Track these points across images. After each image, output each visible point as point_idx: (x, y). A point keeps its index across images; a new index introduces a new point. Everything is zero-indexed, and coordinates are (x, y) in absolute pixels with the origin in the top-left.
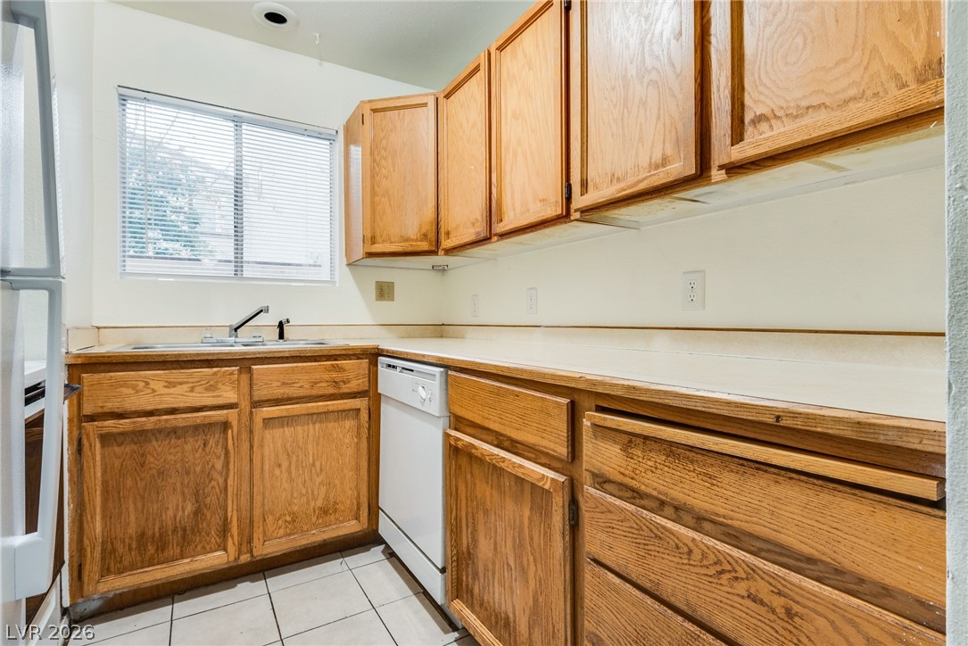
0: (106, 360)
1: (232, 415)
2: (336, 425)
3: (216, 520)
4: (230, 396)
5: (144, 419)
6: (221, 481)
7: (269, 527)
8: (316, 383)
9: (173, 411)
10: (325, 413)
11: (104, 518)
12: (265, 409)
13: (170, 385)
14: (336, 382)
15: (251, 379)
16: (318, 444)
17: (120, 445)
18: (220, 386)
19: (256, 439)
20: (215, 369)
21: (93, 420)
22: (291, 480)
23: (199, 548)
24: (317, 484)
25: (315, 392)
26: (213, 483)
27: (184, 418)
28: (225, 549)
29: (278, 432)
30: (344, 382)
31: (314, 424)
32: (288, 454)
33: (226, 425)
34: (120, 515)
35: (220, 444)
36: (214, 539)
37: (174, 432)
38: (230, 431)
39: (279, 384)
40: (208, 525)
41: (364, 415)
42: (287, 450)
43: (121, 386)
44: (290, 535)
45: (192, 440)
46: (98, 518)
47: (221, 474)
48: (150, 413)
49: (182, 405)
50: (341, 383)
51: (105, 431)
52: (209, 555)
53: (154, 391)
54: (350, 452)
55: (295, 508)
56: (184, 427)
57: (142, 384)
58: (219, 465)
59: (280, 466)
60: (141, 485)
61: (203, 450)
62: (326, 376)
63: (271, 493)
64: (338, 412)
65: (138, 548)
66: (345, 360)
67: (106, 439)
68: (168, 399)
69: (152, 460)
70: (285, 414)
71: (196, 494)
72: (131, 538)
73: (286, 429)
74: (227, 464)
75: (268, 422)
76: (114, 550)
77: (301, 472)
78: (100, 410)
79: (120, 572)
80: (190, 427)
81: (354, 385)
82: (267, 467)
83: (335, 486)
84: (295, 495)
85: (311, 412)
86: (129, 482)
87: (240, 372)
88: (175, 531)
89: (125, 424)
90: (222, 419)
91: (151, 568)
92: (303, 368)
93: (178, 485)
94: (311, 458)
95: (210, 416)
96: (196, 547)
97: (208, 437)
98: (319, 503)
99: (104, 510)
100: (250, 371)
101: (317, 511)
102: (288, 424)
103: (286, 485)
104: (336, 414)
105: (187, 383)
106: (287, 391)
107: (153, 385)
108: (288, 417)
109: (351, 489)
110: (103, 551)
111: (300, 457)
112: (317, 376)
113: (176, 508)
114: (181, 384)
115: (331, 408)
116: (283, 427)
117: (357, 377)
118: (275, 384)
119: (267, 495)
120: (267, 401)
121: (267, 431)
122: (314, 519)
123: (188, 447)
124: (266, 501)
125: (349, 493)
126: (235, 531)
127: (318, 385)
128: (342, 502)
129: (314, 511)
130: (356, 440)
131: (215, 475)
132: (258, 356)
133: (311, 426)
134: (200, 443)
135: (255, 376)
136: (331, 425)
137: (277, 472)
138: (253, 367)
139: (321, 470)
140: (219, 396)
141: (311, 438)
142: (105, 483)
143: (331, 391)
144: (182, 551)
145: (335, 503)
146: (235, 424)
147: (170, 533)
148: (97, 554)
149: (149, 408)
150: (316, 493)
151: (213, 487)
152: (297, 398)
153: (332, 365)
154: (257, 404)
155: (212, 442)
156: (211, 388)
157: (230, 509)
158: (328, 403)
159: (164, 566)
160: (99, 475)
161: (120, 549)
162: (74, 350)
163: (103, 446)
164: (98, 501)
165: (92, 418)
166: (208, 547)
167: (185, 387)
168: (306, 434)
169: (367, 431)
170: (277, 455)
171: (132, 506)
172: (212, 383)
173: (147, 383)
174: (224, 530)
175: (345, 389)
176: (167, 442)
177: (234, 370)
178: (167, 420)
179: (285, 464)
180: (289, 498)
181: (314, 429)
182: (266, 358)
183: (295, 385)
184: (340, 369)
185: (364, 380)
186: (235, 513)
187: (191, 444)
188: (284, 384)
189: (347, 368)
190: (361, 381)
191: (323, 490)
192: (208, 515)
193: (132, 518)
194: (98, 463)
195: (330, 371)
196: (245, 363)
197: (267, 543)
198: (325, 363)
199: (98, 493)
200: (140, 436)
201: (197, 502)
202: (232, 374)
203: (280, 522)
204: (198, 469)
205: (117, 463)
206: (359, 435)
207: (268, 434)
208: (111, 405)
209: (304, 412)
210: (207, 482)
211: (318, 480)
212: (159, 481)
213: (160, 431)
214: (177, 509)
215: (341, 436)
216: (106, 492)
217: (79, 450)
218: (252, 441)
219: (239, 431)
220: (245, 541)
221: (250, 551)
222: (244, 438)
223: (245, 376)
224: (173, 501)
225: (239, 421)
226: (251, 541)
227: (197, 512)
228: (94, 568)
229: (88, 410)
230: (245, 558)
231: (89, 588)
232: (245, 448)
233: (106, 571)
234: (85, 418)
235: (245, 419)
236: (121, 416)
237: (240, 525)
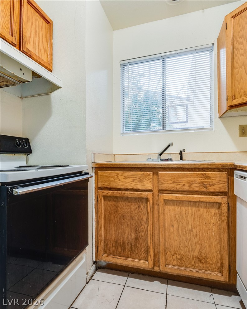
0: (105, 166)
1: (149, 195)
2: (205, 210)
3: (144, 245)
4: (149, 186)
5: (117, 192)
6: (146, 226)
7: (169, 258)
8: (192, 184)
9: (127, 190)
10: (198, 202)
11: (105, 229)
12: (165, 194)
13: (126, 178)
14: (204, 185)
15: (158, 178)
16: (194, 219)
17: (110, 201)
18: (144, 180)
19: (161, 209)
20: (143, 172)
21: (102, 190)
22: (179, 236)
23: (137, 256)
24: (194, 242)
25: (191, 189)
26: (143, 226)
27: (130, 194)
28: (147, 261)
29: (172, 208)
30: (210, 185)
31: (192, 207)
32: (177, 221)
33: (147, 200)
34: (110, 230)
35: (145, 209)
36: (143, 254)
37: (127, 199)
38: (149, 203)
39: (171, 182)
40: (141, 246)
41: (224, 208)
42: (177, 218)
43: (110, 177)
44: (179, 266)
45: (134, 204)
46: (103, 229)
47: (146, 223)
48: (119, 189)
49: (130, 187)
50: (208, 185)
51: (105, 194)
52: (141, 261)
53: (120, 180)
54: (215, 229)
55: (182, 253)
56: (131, 198)
57: (116, 177)
58: (145, 219)
59: (173, 226)
60: (116, 219)
61: (139, 210)
62: (198, 180)
63: (169, 240)
64: (206, 202)
65: (115, 246)
66: (211, 171)
67: (105, 198)
68: (124, 184)
69: (120, 210)
70: (174, 199)
71: (136, 230)
72: (113, 241)
73: (176, 207)
74: (148, 219)
75: (166, 201)
76: (107, 245)
77: (185, 233)
78: (103, 186)
79: (110, 254)
80: (133, 198)
81: (216, 188)
82: (166, 225)
83: (205, 247)
84: (182, 245)
85: (189, 200)
86: (112, 218)
87: (153, 174)
88: (128, 243)
89: (110, 193)
90: (146, 196)
91: (119, 257)
92: (185, 174)
93: (129, 223)
94: (190, 227)
95: (140, 194)
96: (136, 255)
97: (140, 204)
98: (196, 254)
99: (105, 227)
100: (157, 174)
101: (195, 259)
102: (177, 204)
103: (176, 238)
104: (205, 204)
105: (131, 178)
106: (176, 186)
107: (120, 177)
108: (177, 201)
109: (216, 252)
110: (105, 243)
111: (184, 224)
112: (192, 180)
114: (129, 178)
115: (202, 200)
116: (174, 205)
117: (219, 182)
118: (170, 182)
119: (167, 240)
120: (166, 190)
121: (166, 206)
122: (193, 263)
123: (133, 207)
124: (166, 243)
125: (215, 254)
126: (152, 253)
127: (193, 185)
128: (210, 259)
129: (193, 258)
130: (219, 222)
131: (143, 223)
132: (161, 167)
133: (190, 208)
134: (137, 206)
135: (160, 177)
136: (202, 209)
137: (172, 229)
138: (159, 172)
139: (196, 234)
140: (144, 185)
141: (190, 215)
142: (105, 215)
143: (202, 189)
144: (131, 254)
145: (206, 257)
146: (151, 200)
147: (126, 244)
148: (103, 242)
149: (119, 187)
150: (194, 247)
151: (142, 228)
152: (181, 191)
153: (202, 174)
154: (161, 191)
155: (141, 206)
156: (141, 181)
157: (149, 242)
158: (200, 196)
159: (124, 258)
160: (103, 212)
161: (110, 245)
162: (96, 162)
163: (104, 200)
164: (103, 222)
165: (101, 189)
166: (141, 257)
167: (131, 180)
168: (187, 212)
169: (226, 218)
170: (171, 220)
171: (113, 228)
172: (141, 178)
173: (118, 177)
174: (147, 251)
175: (210, 189)
176: (125, 203)
177: (150, 173)
178: (124, 193)
179: (176, 226)
180: (178, 245)
181: (192, 210)
182: (165, 168)
183: (179, 184)
184: (207, 177)
185: (224, 185)
186: (151, 244)
187: (134, 206)
188: (174, 182)
189: (212, 176)
190: (221, 185)
191: (198, 247)
192: (141, 241)
193: (113, 233)
194: (103, 207)
195: (200, 177)
196: (155, 170)
197: (167, 266)
198: (197, 172)
199: (103, 219)
200: (115, 199)
201: (136, 233)
202: (149, 175)
203: (174, 257)
204: (136, 218)
205: (109, 208)
206: (221, 219)
207: (167, 208)
208: (106, 185)
209: (185, 199)
210: (140, 225)
211: (195, 240)
212: (122, 220)
213: (122, 198)
214: (129, 234)
215: (209, 217)
216: (105, 219)
217: (97, 201)
218: (159, 209)
219: (153, 204)
220: (156, 261)
221: (159, 266)
222: (156, 207)
223: (155, 177)
224: (127, 230)
225: (153, 199)
226: (159, 261)
227: (136, 238)
228: (101, 249)
229: (100, 185)
230: (157, 269)
231: (100, 257)
232: (156, 212)
233: (105, 252)
234: (99, 188)
235: (156, 198)
236: (110, 189)
237: (154, 252)
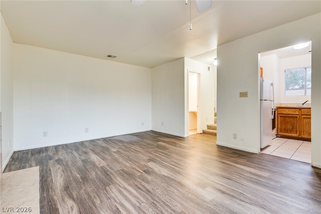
0: (280, 107)
1: (298, 116)
3: (295, 130)
4: (298, 113)
6: (296, 125)
9: (289, 114)
13: (289, 111)
18: (296, 111)
20: (295, 109)
28: (297, 134)
33: (297, 117)
34: (282, 126)
35: (296, 120)
37: (289, 117)
39: (306, 112)
42: (308, 122)
43: (282, 111)
44: (309, 136)
48: (286, 114)
53: (286, 111)
56: (291, 116)
58: (296, 123)
60: (285, 123)
61: (293, 120)
65: (284, 130)
67: (281, 116)
69: (286, 120)
71: (292, 126)
74: (297, 122)
75: (304, 118)
79: (282, 132)
82: (304, 124)
86: (283, 122)
88: (289, 130)
89: (283, 115)
91: (286, 133)
93: (290, 124)
95: (294, 116)
96: (292, 132)
97: (294, 118)
100: (301, 110)
103: (308, 128)
106: (308, 113)
108: (308, 117)
113: (289, 127)
116: (307, 119)
120: (304, 115)
123: (291, 119)
132: (303, 108)
140: (296, 113)
142: (280, 122)
144: (290, 132)
146: (298, 117)
148: (279, 129)
154: (302, 115)
156: (294, 112)
159: (288, 133)
161: (282, 130)
162: (277, 106)
165: (279, 114)
166: (294, 133)
167: (291, 111)
170: (306, 123)
171: (284, 125)
174: (297, 132)
180: (309, 130)
186: (298, 130)
193: (284, 127)
194: (280, 119)
196: (300, 109)
197: (304, 135)
200: (285, 117)
202: (298, 110)
203: (307, 133)
204: (293, 122)
205: (282, 120)
207: (304, 120)
208: (281, 113)
210: (294, 124)
212: (287, 123)
213: (287, 116)
216: (280, 123)
217: (278, 117)
218: (301, 120)
219: (299, 118)
220: (300, 134)
221: (301, 136)
222: (300, 119)
223: (300, 111)
224: (289, 126)
225: (299, 117)
226: (301, 134)
227: (292, 128)
228: (279, 131)
229: (279, 113)
230: (300, 137)
231: (278, 133)
232: (300, 121)
233: (280, 132)
234: (278, 114)
235: (300, 117)
236: (282, 114)
237: (299, 132)
